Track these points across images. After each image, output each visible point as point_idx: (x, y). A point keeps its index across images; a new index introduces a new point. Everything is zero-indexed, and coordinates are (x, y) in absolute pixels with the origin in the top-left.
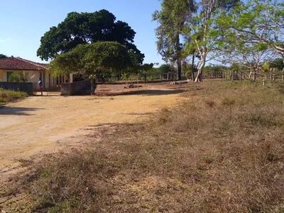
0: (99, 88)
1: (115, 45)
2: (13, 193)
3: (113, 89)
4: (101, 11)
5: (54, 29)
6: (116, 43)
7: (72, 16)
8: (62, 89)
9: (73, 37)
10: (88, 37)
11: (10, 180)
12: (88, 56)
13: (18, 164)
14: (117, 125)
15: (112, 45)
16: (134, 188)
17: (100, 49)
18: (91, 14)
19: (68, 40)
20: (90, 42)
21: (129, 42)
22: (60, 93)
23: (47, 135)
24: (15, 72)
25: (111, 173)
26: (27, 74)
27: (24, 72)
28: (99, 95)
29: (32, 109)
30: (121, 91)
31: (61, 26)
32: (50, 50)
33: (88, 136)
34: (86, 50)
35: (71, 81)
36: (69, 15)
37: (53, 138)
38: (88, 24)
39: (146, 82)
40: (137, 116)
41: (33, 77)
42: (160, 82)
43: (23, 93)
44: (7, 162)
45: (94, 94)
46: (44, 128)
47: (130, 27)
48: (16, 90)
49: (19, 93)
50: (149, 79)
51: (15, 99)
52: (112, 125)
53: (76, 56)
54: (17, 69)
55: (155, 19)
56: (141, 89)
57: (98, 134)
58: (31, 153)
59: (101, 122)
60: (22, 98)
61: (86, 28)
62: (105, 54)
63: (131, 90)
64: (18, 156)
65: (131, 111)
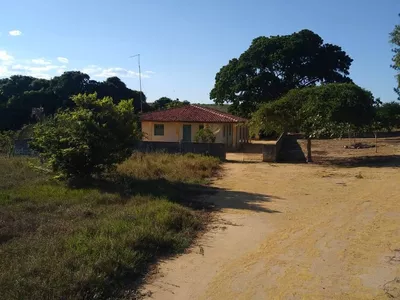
4: (302, 32)
5: (234, 62)
7: (259, 43)
8: (265, 154)
12: (308, 107)
18: (287, 38)
36: (255, 41)
41: (217, 133)
43: (215, 158)
47: (344, 53)
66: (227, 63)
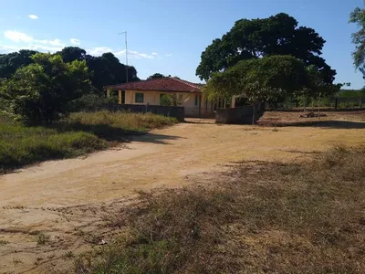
0: (266, 116)
1: (287, 60)
2: (119, 225)
3: (283, 117)
4: (278, 15)
5: (217, 42)
6: (290, 57)
7: (241, 25)
8: (217, 116)
9: (240, 51)
10: (260, 49)
11: (122, 211)
12: (251, 74)
13: (136, 195)
14: (266, 164)
15: (283, 59)
16: (249, 240)
17: (268, 66)
18: (265, 21)
19: (233, 55)
20: (261, 57)
21: (315, 54)
22: (214, 121)
23: (178, 168)
24: (168, 94)
25: (229, 220)
26: (181, 97)
27: (178, 94)
28: (262, 125)
29: (174, 138)
30: (294, 121)
31: (226, 37)
32: (211, 68)
33: (223, 174)
34: (249, 68)
35: (233, 106)
36: (237, 23)
37: (183, 173)
38: (260, 34)
39: (336, 110)
40: (298, 155)
41: (187, 101)
42: (357, 110)
43: (174, 119)
44: (126, 193)
45: (256, 124)
46: (178, 160)
47: (317, 34)
48: (166, 115)
49: (168, 118)
50: (342, 105)
51: (163, 125)
52: (259, 163)
53: (236, 75)
54: (170, 91)
55: (354, 21)
56: (322, 119)
57: (236, 173)
58: (154, 186)
59: (248, 158)
60: (170, 124)
61: (257, 38)
62: (273, 72)
63: (309, 119)
64: (139, 187)
65: (293, 148)
66: (211, 43)
